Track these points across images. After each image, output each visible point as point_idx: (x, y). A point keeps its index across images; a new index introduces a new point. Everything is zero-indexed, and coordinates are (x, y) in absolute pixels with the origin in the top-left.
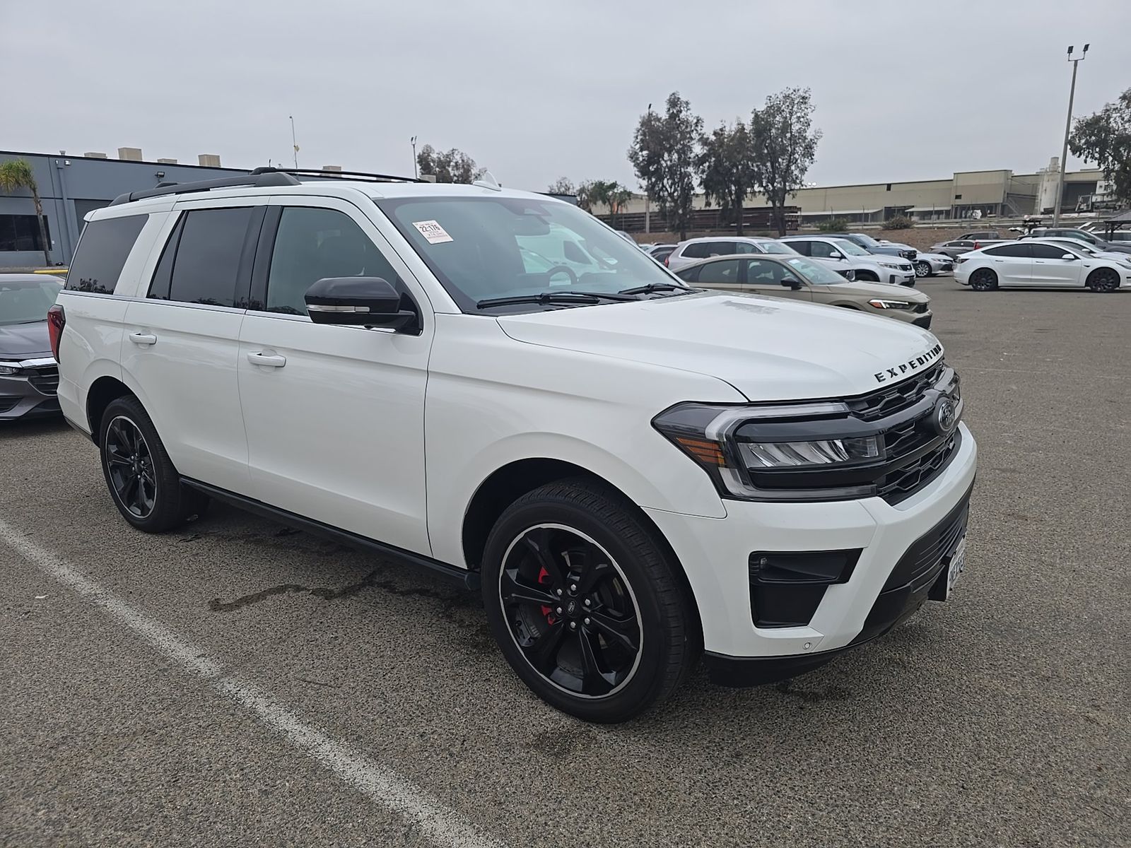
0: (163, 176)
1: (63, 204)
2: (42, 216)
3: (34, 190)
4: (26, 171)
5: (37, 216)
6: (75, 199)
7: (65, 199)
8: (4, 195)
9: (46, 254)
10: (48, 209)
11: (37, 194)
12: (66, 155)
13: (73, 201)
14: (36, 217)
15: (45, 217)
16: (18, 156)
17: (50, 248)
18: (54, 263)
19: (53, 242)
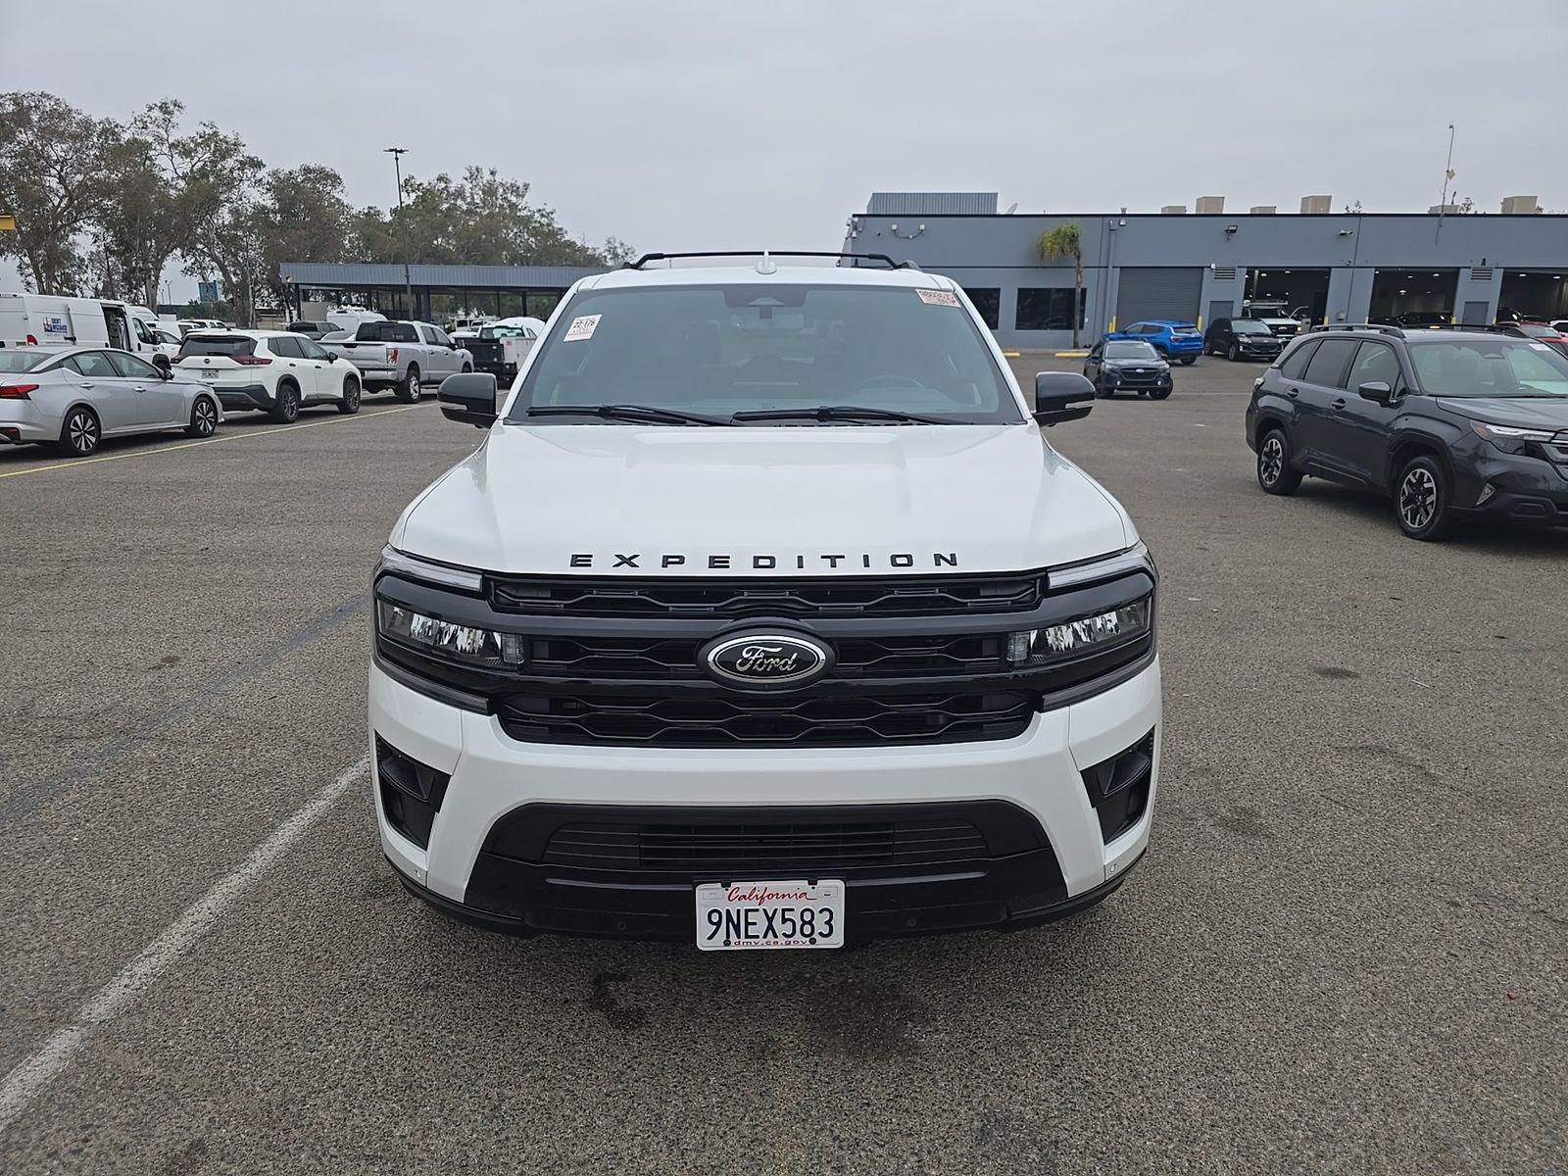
0: (1234, 231)
1: (1107, 274)
2: (1079, 290)
3: (1078, 258)
4: (1073, 236)
5: (1075, 289)
6: (1121, 267)
7: (1110, 267)
8: (1046, 265)
9: (1075, 334)
10: (1089, 281)
11: (1080, 262)
12: (1127, 213)
13: (1118, 269)
14: (1073, 291)
15: (1084, 291)
16: (1070, 219)
17: (1081, 327)
18: (1081, 344)
19: (1086, 320)
